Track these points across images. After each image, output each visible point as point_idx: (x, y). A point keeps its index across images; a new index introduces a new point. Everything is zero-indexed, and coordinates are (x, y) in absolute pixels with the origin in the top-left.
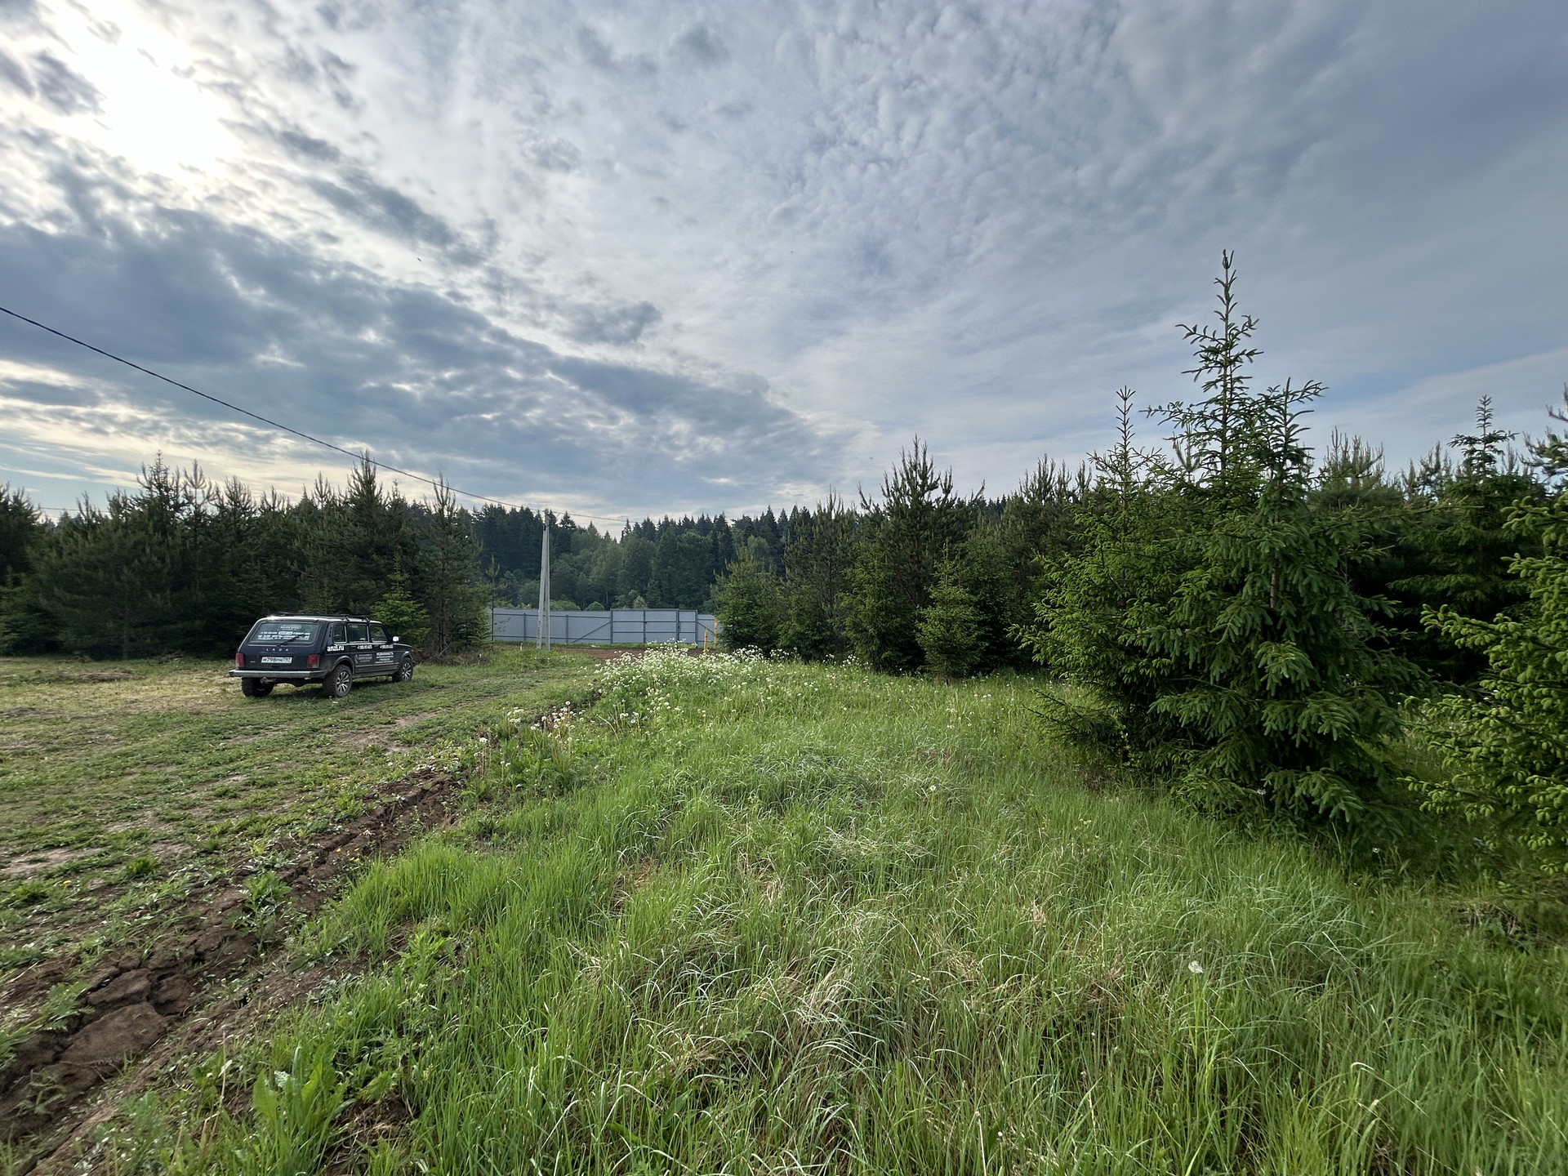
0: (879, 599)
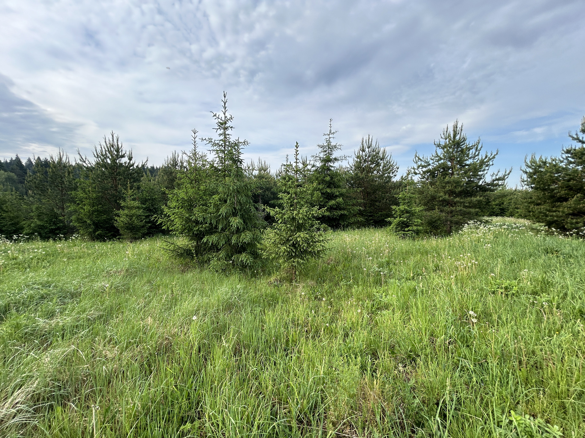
0: (93, 206)
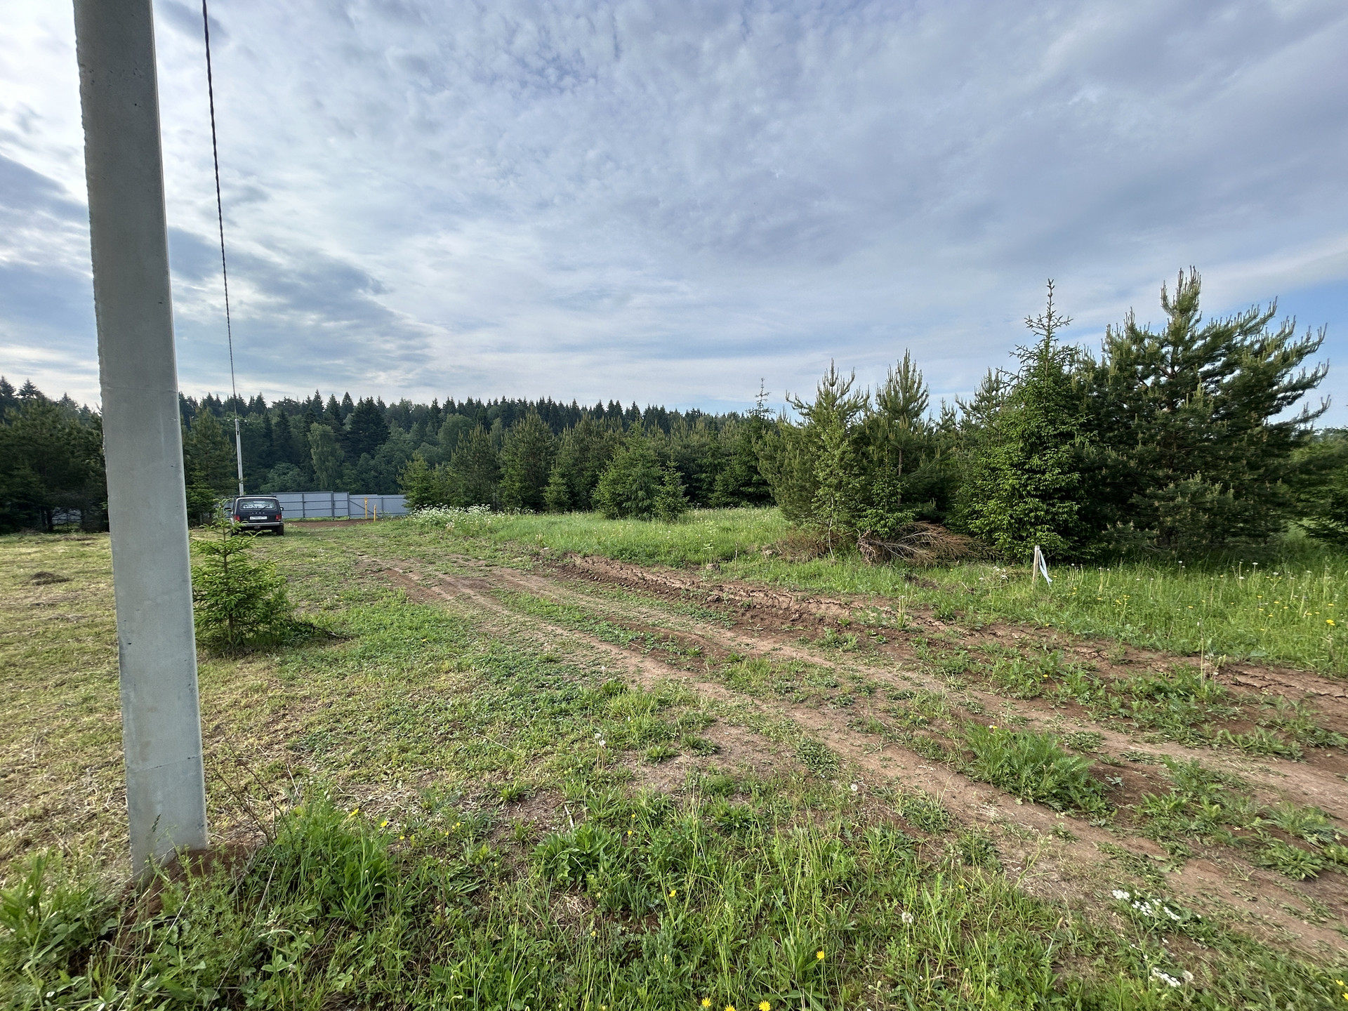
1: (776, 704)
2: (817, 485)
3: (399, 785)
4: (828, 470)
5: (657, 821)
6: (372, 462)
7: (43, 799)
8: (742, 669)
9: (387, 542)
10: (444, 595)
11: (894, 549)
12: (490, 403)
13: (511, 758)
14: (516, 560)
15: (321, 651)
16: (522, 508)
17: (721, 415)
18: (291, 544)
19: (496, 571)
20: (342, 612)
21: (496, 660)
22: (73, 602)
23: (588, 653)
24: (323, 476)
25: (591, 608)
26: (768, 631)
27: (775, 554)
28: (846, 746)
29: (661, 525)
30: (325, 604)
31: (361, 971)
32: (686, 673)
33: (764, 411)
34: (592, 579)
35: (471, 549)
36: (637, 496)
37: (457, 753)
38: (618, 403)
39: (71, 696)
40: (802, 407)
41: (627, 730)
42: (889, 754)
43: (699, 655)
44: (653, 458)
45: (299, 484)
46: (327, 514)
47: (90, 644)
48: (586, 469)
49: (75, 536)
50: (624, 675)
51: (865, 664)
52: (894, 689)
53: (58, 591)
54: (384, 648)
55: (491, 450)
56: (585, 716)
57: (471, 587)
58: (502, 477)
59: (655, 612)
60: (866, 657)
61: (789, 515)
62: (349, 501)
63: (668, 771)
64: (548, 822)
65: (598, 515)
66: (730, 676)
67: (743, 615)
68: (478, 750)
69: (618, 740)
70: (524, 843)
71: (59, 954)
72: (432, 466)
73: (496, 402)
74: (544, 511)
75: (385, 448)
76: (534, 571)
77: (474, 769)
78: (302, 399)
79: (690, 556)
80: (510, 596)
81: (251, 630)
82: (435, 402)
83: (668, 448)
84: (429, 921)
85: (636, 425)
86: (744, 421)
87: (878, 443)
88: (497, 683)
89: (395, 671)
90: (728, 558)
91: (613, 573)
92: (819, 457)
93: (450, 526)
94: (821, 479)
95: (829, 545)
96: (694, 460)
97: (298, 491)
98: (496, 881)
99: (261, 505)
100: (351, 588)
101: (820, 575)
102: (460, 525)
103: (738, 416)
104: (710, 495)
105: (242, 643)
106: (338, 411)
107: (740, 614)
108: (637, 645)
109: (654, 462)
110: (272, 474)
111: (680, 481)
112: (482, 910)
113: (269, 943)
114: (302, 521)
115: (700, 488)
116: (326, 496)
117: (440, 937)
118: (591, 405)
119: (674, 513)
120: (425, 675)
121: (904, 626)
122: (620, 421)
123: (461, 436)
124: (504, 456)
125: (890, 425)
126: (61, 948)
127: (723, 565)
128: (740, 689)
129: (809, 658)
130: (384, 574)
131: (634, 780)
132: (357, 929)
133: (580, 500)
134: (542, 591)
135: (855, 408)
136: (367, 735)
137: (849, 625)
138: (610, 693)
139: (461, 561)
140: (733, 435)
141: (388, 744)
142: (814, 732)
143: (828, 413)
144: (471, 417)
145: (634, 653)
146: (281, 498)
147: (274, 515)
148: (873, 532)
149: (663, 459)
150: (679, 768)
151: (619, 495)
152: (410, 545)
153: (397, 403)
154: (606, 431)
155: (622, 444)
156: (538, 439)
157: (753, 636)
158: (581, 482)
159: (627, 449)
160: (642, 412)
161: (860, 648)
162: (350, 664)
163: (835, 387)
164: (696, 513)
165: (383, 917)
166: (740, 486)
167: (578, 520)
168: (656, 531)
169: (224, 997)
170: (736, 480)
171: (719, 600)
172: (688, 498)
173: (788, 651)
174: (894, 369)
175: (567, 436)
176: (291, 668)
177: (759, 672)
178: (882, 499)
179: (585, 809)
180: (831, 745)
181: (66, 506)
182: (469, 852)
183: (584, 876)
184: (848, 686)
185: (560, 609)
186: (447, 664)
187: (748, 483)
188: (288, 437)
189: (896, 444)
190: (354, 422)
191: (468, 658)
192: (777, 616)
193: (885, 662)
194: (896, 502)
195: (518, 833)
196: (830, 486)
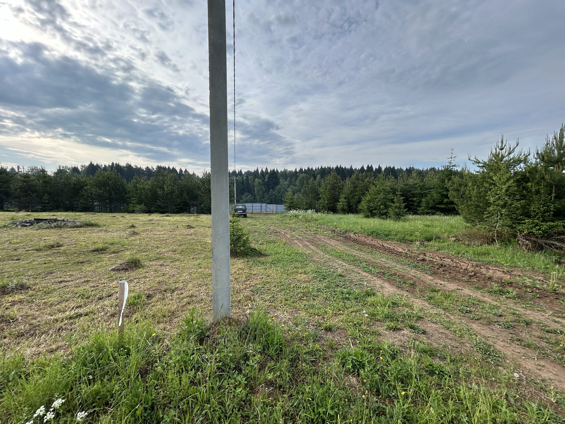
1: (459, 317)
2: (488, 204)
3: (285, 313)
4: (497, 197)
5: (393, 357)
6: (274, 193)
7: (191, 291)
8: (438, 296)
9: (279, 222)
10: (299, 244)
11: (546, 244)
12: (316, 169)
13: (326, 312)
14: (325, 232)
15: (259, 259)
16: (328, 211)
17: (425, 169)
18: (249, 221)
19: (318, 236)
20: (265, 246)
21: (319, 272)
22: (195, 234)
23: (357, 275)
24: (258, 197)
25: (358, 256)
26: (454, 279)
27: (458, 240)
28: (509, 350)
29: (392, 222)
30: (260, 243)
31: (275, 375)
32: (406, 292)
33: (452, 166)
34: (358, 243)
35: (308, 227)
36: (380, 208)
37: (305, 305)
38: (371, 166)
39: (196, 263)
40: (479, 163)
41: (376, 312)
42: (542, 363)
43: (413, 285)
44: (389, 190)
45: (251, 200)
46: (259, 211)
47: (199, 247)
48: (356, 195)
49: (195, 215)
50: (375, 288)
51: (523, 308)
52: (546, 326)
53: (192, 231)
54: (279, 261)
55: (316, 188)
56: (357, 302)
57: (308, 241)
58: (320, 198)
59: (389, 262)
60: (524, 304)
61: (467, 220)
62: (266, 206)
63: (397, 335)
64: (342, 343)
65: (361, 215)
66: (431, 298)
67: (438, 269)
68: (313, 306)
69: (373, 315)
70: (332, 348)
71: (197, 338)
72: (294, 194)
73: (318, 168)
74: (337, 213)
75: (278, 187)
76: (333, 238)
77: (312, 313)
78: (253, 171)
79: (407, 237)
80: (323, 247)
81: (239, 249)
82: (296, 169)
83: (397, 186)
84: (297, 366)
85: (380, 175)
86: (439, 171)
87: (535, 181)
88: (320, 281)
89: (283, 270)
90: (429, 240)
91: (368, 242)
92: (490, 190)
93: (300, 217)
94: (492, 201)
95: (495, 238)
96: (410, 191)
97: (250, 202)
98: (321, 360)
99: (240, 207)
100: (267, 238)
101: (489, 254)
102: (304, 217)
103: (436, 169)
104: (418, 208)
105: (236, 253)
106: (264, 174)
107: (436, 268)
108: (381, 275)
109: (389, 192)
110: (243, 197)
111: (402, 201)
112: (316, 369)
113: (248, 355)
114: (252, 213)
115: (413, 205)
116: (259, 205)
117: (301, 373)
118: (359, 167)
119: (398, 216)
120: (293, 273)
121: (555, 290)
122: (372, 173)
123: (305, 182)
124: (321, 190)
125: (546, 170)
126: (198, 336)
127: (426, 243)
128: (437, 305)
129: (482, 297)
130: (278, 234)
131: (381, 335)
132: (274, 360)
133: (352, 209)
134: (336, 247)
135: (519, 161)
136: (274, 292)
137: (510, 284)
138: (368, 294)
139: (304, 231)
140: (433, 179)
141: (281, 296)
142: (487, 338)
143: (498, 165)
144: (309, 175)
145: (379, 279)
146: (246, 205)
147: (244, 210)
148: (530, 233)
149: (394, 191)
150: (403, 336)
151: (371, 207)
152: (286, 224)
153: (283, 171)
154: (366, 178)
155: (374, 184)
156: (335, 183)
157: (444, 281)
158: (353, 201)
159: (376, 186)
160: (383, 169)
161: (519, 298)
162: (268, 265)
163: (504, 150)
164: (411, 217)
165: (282, 359)
166: (436, 204)
167: (351, 217)
168: (390, 224)
169: (236, 367)
170: (434, 201)
171: (424, 260)
172: (406, 209)
173: (467, 291)
174: (551, 137)
175: (348, 181)
176: (251, 263)
177: (449, 299)
178: (537, 214)
179: (358, 342)
180: (498, 347)
181: (194, 205)
182: (311, 345)
183: (358, 370)
184: (510, 318)
185: (344, 255)
186: (300, 271)
187: (441, 203)
188: (248, 184)
189: (551, 181)
190: (268, 178)
191: (308, 269)
192: (459, 272)
193: (539, 309)
194: (549, 216)
195: (330, 343)
196: (498, 206)
